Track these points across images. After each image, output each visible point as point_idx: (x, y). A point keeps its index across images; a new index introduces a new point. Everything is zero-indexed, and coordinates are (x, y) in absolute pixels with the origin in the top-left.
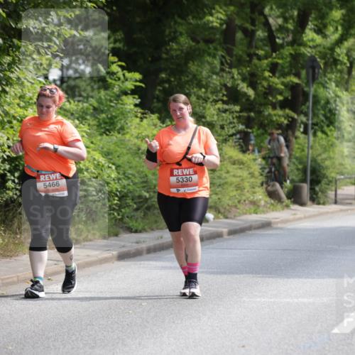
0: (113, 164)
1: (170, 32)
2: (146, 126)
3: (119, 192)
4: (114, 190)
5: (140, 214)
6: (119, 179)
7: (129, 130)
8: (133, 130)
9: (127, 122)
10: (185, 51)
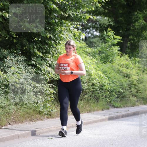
0: (107, 77)
1: (135, 17)
2: (123, 60)
3: (110, 89)
4: (107, 88)
5: (119, 100)
6: (110, 84)
7: (114, 62)
8: (117, 62)
9: (114, 58)
10: (141, 26)
